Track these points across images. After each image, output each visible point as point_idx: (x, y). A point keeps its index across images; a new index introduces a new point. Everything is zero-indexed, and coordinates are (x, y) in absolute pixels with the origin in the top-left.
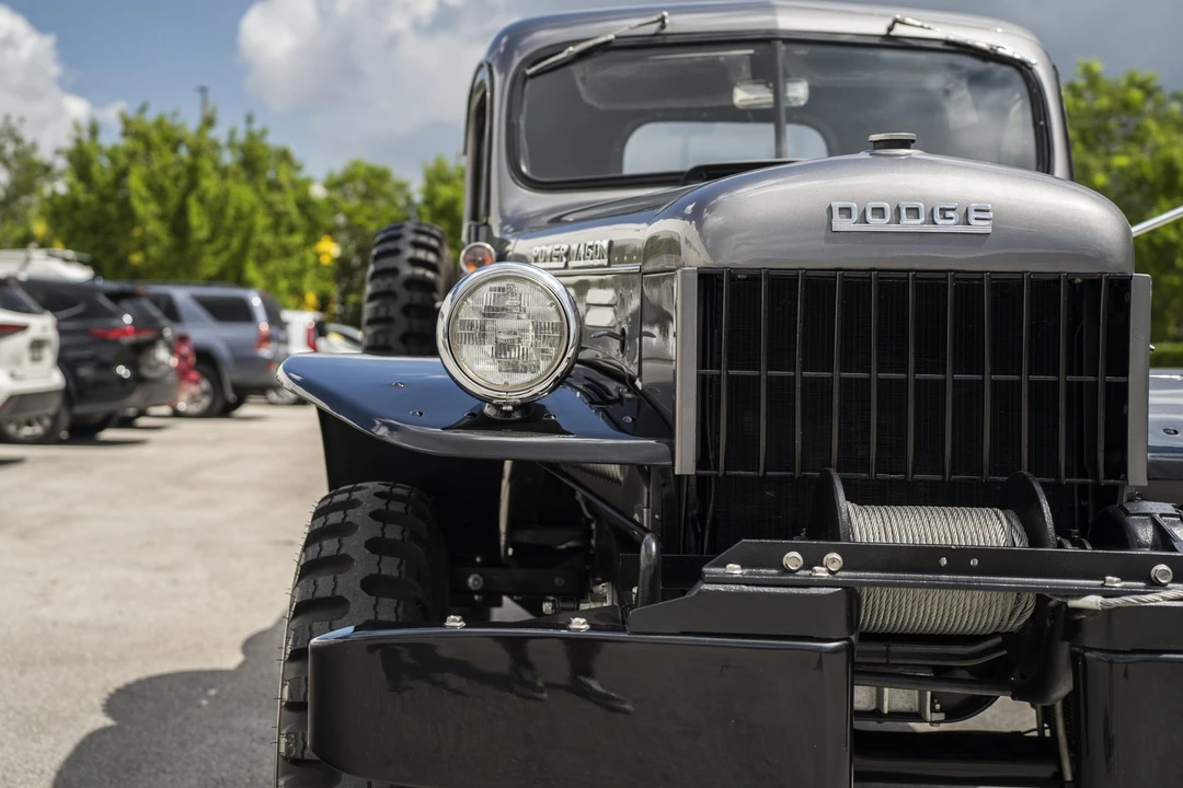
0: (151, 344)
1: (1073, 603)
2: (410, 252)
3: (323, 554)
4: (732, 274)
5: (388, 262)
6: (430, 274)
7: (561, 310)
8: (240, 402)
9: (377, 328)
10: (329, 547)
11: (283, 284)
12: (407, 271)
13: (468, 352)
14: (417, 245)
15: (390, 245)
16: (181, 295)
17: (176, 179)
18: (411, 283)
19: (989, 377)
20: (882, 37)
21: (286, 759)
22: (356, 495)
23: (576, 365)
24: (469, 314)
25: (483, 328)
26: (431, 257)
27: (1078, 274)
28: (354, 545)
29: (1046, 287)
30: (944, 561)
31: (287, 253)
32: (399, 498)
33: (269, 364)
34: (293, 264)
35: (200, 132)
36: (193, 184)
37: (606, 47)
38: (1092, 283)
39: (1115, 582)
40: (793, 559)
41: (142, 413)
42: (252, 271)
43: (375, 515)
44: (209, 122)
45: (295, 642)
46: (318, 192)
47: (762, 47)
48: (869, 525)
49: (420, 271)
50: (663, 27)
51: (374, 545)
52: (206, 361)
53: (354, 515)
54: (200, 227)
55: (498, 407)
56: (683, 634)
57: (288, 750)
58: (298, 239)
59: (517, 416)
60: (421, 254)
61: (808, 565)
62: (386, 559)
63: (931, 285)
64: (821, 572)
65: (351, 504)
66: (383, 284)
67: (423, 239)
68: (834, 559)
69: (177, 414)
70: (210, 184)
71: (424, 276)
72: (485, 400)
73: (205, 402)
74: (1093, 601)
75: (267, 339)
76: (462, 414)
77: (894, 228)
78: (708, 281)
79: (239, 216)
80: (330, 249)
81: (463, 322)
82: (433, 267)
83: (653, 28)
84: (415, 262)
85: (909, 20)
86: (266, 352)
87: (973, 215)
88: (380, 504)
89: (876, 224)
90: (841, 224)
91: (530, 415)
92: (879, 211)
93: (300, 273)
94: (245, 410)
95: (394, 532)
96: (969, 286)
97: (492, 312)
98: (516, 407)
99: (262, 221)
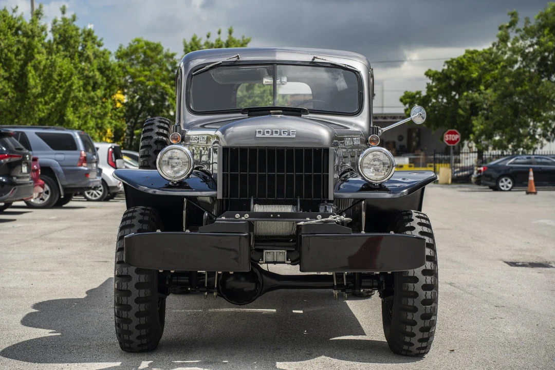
0: (19, 164)
1: (298, 224)
2: (157, 130)
3: (127, 224)
4: (231, 148)
5: (148, 134)
6: (164, 138)
7: (189, 157)
8: (68, 198)
9: (144, 159)
10: (128, 222)
11: (91, 123)
12: (156, 137)
13: (164, 168)
14: (160, 127)
15: (149, 127)
16: (31, 133)
17: (17, 53)
18: (157, 142)
19: (294, 174)
20: (310, 62)
21: (117, 276)
22: (135, 209)
23: (194, 171)
24: (165, 158)
25: (168, 162)
26: (165, 132)
27: (317, 148)
28: (135, 221)
29: (308, 151)
30: (272, 216)
31: (93, 102)
32: (148, 210)
33: (87, 174)
34: (98, 110)
35: (33, 22)
36: (30, 57)
37: (219, 65)
38: (320, 149)
39: (308, 219)
40: (237, 216)
41: (8, 205)
42: (70, 115)
43: (141, 214)
44: (37, 14)
45: (119, 245)
46: (113, 60)
47: (271, 66)
48: (258, 209)
49: (161, 137)
50: (238, 59)
51: (140, 221)
52: (47, 172)
53: (135, 214)
54: (35, 87)
55: (173, 182)
56: (211, 232)
57: (118, 273)
58: (100, 93)
59: (178, 185)
60: (161, 131)
61: (241, 217)
62: (144, 225)
63: (281, 151)
64: (243, 218)
65: (135, 211)
66: (146, 142)
67: (162, 125)
68: (247, 216)
69: (30, 206)
70: (41, 58)
71: (162, 139)
72: (170, 181)
73: (47, 198)
74: (302, 223)
75: (85, 160)
76: (163, 185)
77: (271, 136)
78: (225, 150)
79: (62, 79)
80: (121, 98)
81: (163, 161)
82: (166, 136)
83: (235, 59)
84: (159, 134)
85: (318, 57)
86: (84, 167)
87: (291, 133)
88: (143, 211)
89: (267, 135)
90: (258, 135)
91: (181, 185)
92: (268, 132)
93: (102, 116)
94: (71, 204)
95: (146, 218)
96: (290, 151)
97: (171, 158)
98: (177, 183)
99: (77, 82)
